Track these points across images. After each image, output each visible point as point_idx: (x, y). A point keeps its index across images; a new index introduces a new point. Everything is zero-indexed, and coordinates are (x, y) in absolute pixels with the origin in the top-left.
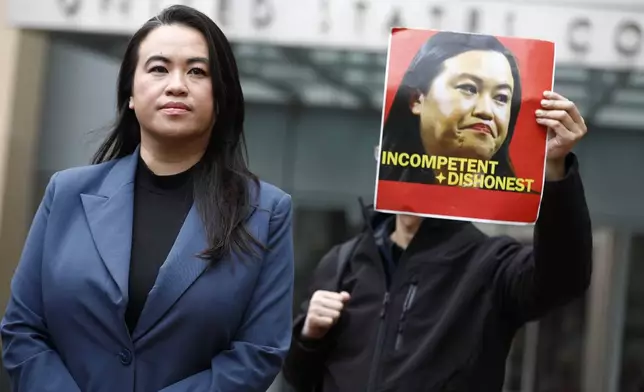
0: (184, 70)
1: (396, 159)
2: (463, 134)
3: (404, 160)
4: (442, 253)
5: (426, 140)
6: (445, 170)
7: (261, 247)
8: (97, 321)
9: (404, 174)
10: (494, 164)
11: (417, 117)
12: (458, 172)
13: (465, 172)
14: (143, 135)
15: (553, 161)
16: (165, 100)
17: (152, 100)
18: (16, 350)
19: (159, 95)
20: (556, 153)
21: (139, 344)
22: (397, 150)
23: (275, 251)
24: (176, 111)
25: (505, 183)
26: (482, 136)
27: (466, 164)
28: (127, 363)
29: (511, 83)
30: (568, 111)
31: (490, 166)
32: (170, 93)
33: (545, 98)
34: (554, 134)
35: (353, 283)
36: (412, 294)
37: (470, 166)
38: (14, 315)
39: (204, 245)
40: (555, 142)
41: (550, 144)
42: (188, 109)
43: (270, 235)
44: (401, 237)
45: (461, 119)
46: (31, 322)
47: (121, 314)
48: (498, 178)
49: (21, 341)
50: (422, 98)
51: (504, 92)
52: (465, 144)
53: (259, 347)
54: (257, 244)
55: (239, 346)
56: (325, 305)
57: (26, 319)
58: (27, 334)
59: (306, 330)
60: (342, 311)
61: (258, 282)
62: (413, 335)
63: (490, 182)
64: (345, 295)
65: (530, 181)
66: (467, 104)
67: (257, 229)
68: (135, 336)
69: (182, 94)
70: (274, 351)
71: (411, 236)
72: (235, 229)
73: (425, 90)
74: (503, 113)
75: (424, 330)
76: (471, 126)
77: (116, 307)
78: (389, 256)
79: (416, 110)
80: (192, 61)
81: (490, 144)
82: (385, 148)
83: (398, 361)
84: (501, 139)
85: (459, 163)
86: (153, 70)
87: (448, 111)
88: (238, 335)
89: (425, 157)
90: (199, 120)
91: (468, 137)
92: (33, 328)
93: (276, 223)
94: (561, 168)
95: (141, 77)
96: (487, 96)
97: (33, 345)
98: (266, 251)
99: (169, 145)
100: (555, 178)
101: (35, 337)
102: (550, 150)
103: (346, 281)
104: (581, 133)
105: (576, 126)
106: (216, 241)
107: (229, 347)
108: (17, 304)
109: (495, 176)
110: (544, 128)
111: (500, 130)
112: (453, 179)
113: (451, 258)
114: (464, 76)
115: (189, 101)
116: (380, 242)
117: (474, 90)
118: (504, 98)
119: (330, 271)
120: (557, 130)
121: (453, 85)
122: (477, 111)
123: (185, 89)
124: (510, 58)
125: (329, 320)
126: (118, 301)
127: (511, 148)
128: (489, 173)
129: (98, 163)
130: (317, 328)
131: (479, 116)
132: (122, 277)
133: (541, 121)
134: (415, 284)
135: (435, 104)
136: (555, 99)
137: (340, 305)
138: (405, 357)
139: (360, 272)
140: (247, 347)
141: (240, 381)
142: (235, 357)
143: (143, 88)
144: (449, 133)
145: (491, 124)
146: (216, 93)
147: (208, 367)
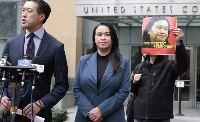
0: (105, 35)
1: (145, 43)
2: (159, 37)
3: (147, 43)
4: (160, 65)
5: (151, 39)
6: (155, 44)
7: (123, 70)
8: (91, 87)
9: (147, 46)
10: (165, 43)
11: (149, 35)
12: (158, 45)
13: (159, 45)
14: (98, 48)
15: (178, 41)
16: (101, 41)
17: (99, 41)
18: (76, 93)
19: (100, 40)
20: (178, 39)
21: (100, 91)
22: (145, 41)
23: (126, 70)
24: (103, 43)
25: (168, 46)
26: (162, 37)
27: (159, 43)
28: (98, 95)
29: (168, 26)
30: (180, 31)
31: (164, 43)
32: (102, 40)
33: (175, 29)
34: (177, 36)
35: (142, 72)
36: (155, 73)
37: (160, 43)
38: (75, 86)
39: (112, 70)
40: (178, 37)
41: (177, 38)
42: (106, 43)
43: (125, 67)
44: (152, 62)
45: (158, 34)
46: (78, 87)
47: (96, 85)
48: (166, 46)
49: (76, 92)
50: (150, 31)
51: (166, 28)
52: (159, 39)
53: (124, 90)
54: (122, 69)
55: (120, 90)
56: (137, 77)
57: (77, 87)
58: (78, 90)
59: (134, 82)
60: (141, 78)
61: (123, 77)
62: (155, 81)
63: (165, 47)
64: (141, 74)
65: (173, 46)
66: (159, 31)
67: (122, 66)
68: (99, 89)
69: (105, 40)
70: (127, 90)
71: (154, 61)
72: (118, 67)
73: (150, 29)
74: (166, 32)
75: (158, 80)
76: (160, 36)
77: (95, 84)
78: (149, 66)
79: (149, 33)
80: (106, 33)
81: (164, 39)
82: (143, 41)
83: (152, 87)
84: (166, 38)
85: (158, 43)
86: (98, 35)
87: (155, 33)
88: (120, 88)
89: (151, 42)
90: (109, 44)
91: (160, 38)
92: (79, 89)
93: (126, 64)
94: (180, 43)
95: (97, 37)
96: (163, 29)
97: (79, 92)
98: (124, 70)
99: (103, 50)
100: (178, 45)
101: (79, 91)
102: (177, 39)
103: (141, 72)
104: (183, 35)
105: (182, 34)
106: (115, 69)
107: (118, 91)
108: (75, 84)
109: (166, 45)
110: (175, 35)
111: (166, 36)
112: (157, 47)
113: (162, 66)
114: (158, 25)
115: (106, 41)
116: (147, 63)
117: (160, 28)
118: (166, 29)
119: (138, 69)
120: (178, 35)
121: (156, 27)
122: (161, 32)
123: (105, 39)
124: (167, 21)
125: (138, 80)
126: (95, 83)
127: (169, 39)
128: (164, 45)
129: (90, 54)
130: (136, 81)
131: (162, 33)
132: (96, 78)
133: (174, 33)
134: (155, 71)
135: (152, 32)
136: (177, 29)
137: (140, 77)
138: (154, 86)
139: (144, 69)
140: (122, 90)
141: (121, 97)
142: (120, 93)
143: (97, 39)
144: (156, 37)
145: (164, 35)
146: (112, 39)
147: (115, 95)
